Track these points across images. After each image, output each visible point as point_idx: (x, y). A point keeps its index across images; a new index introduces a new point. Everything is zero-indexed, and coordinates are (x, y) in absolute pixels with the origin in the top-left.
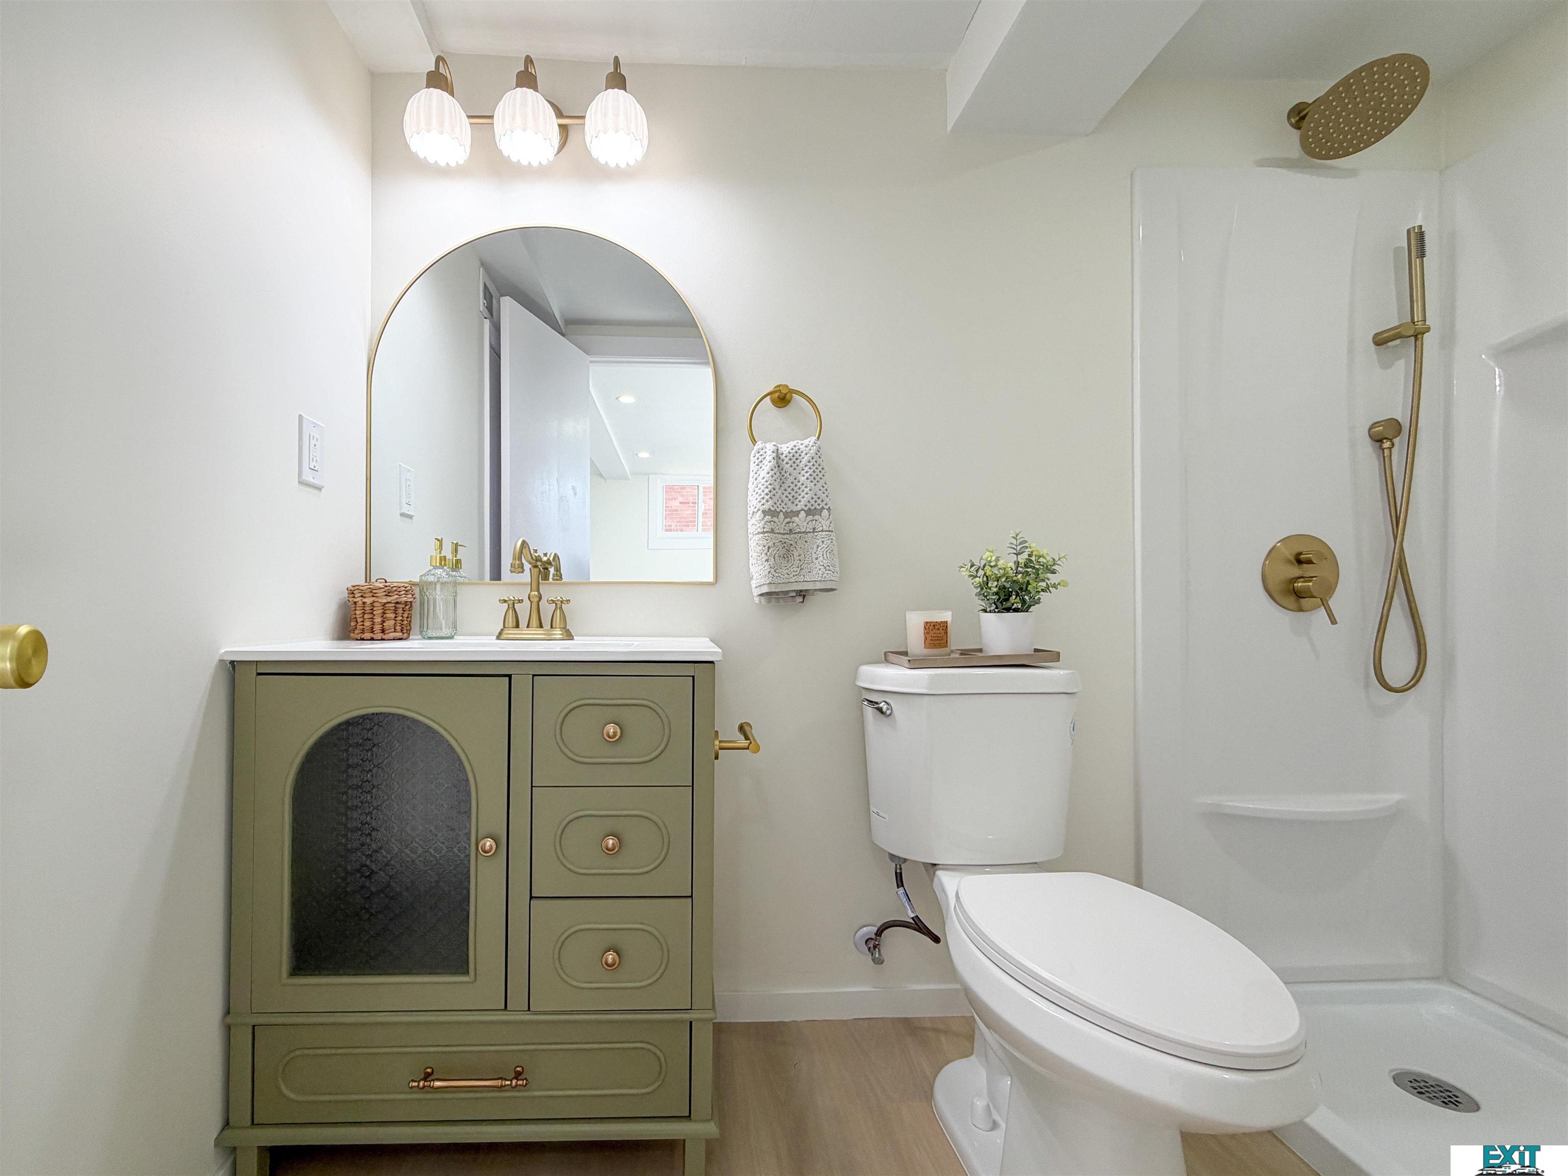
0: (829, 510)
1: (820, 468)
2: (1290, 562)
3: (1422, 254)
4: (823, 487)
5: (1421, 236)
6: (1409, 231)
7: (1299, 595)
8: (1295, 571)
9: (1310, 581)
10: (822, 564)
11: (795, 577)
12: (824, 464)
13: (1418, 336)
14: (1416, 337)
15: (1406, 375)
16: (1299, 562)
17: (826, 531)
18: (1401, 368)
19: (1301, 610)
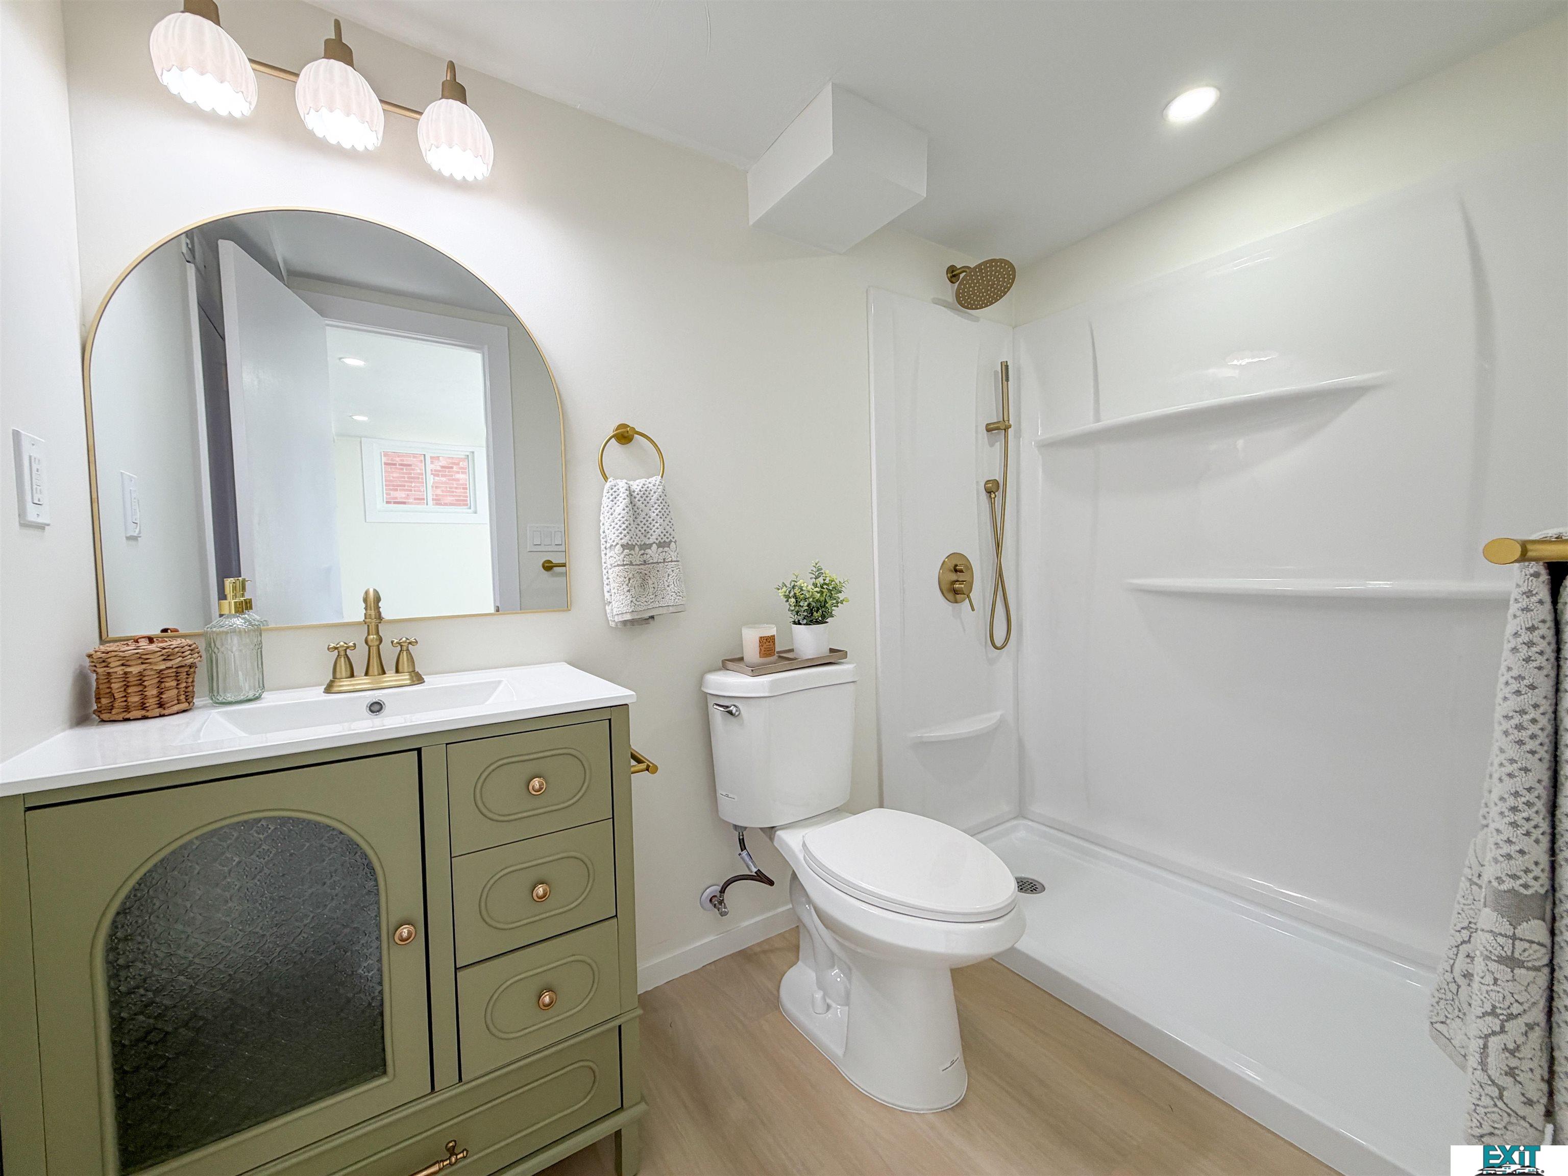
0: (675, 542)
1: (666, 505)
2: (952, 571)
3: (1007, 380)
4: (670, 522)
5: (1007, 366)
6: (1001, 363)
7: (956, 592)
8: (954, 577)
9: (963, 584)
10: (673, 591)
11: (652, 604)
12: (668, 501)
13: (1006, 429)
14: (1005, 430)
15: (1001, 451)
16: (956, 571)
17: (675, 561)
18: (999, 446)
19: (956, 602)
